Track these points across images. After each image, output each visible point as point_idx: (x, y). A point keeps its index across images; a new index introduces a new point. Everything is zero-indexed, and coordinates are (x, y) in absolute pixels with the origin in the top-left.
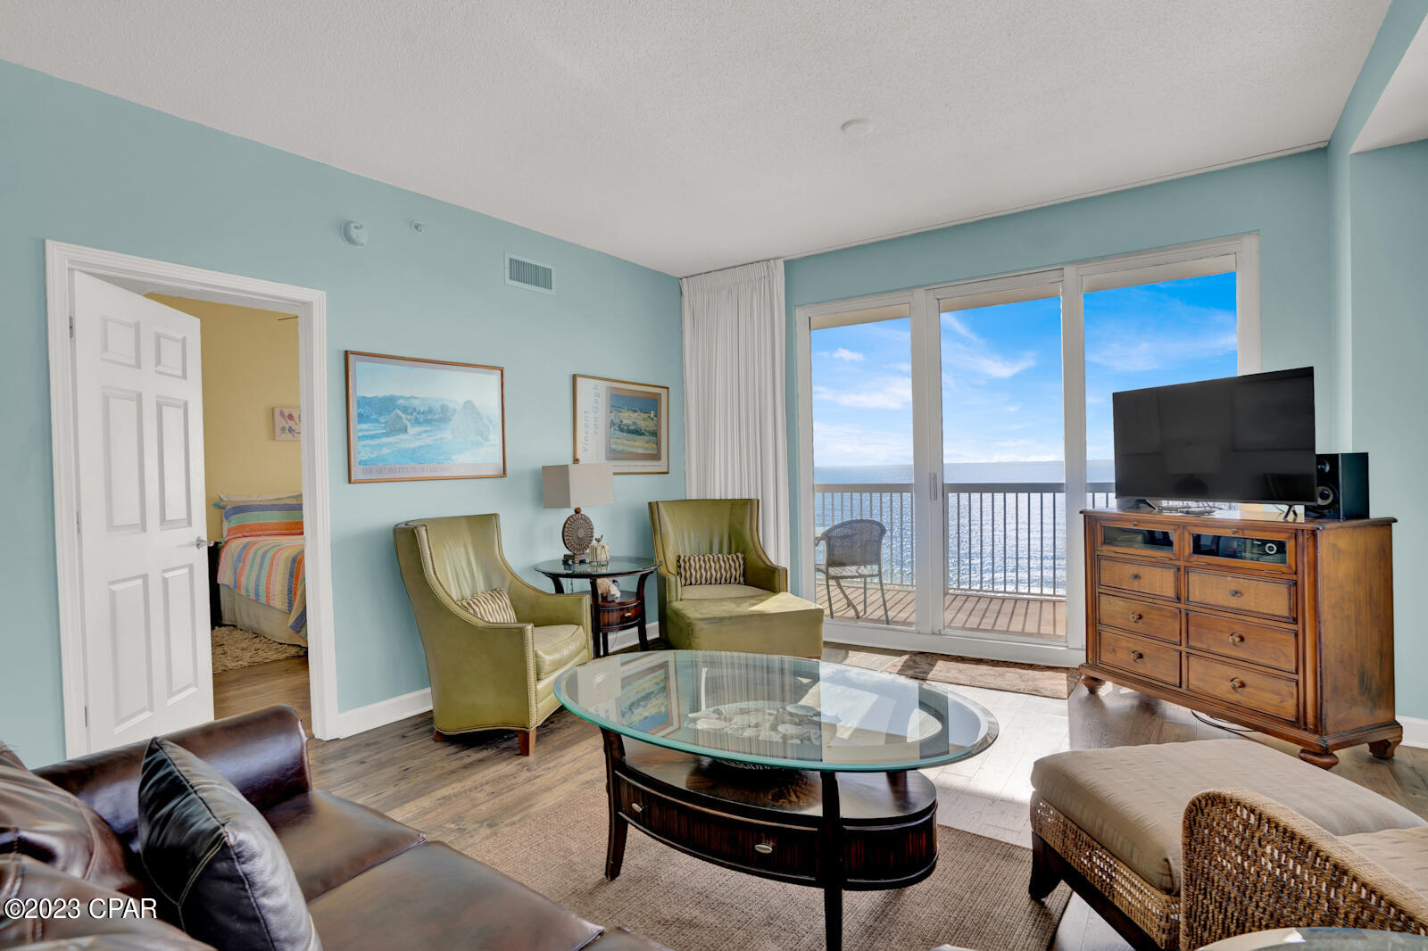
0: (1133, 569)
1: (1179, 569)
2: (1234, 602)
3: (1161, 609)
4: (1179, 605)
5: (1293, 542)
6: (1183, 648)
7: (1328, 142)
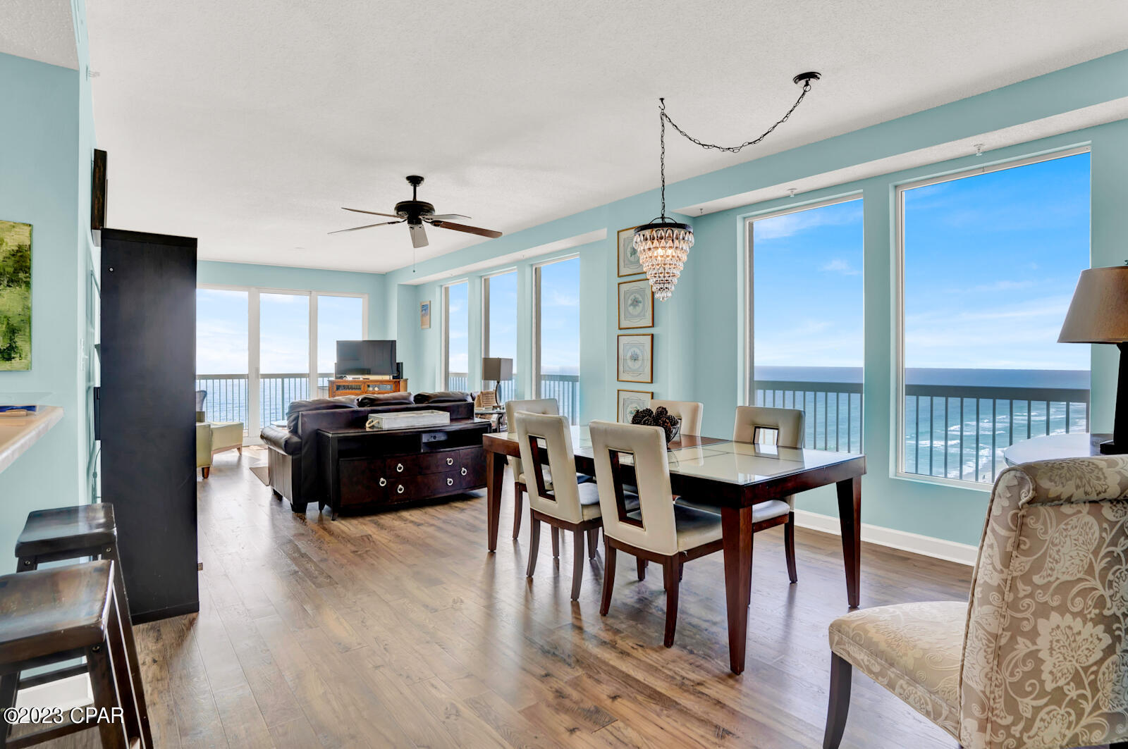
7: (386, 273)
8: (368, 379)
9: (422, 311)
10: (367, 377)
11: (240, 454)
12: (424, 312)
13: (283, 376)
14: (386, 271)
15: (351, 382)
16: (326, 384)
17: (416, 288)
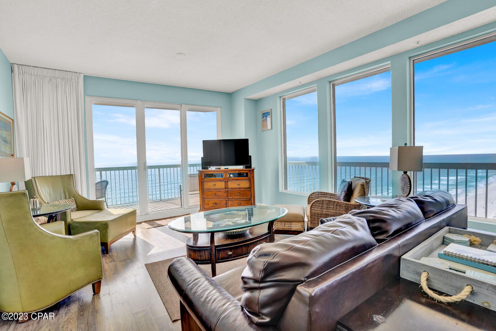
0: (214, 183)
1: (225, 181)
2: (238, 187)
3: (221, 191)
4: (226, 190)
5: (249, 173)
6: (227, 199)
7: (232, 93)
8: (228, 168)
9: (263, 117)
10: (226, 167)
11: (135, 236)
12: (265, 118)
13: (159, 167)
14: (232, 91)
15: (214, 171)
16: (196, 172)
17: (256, 102)
